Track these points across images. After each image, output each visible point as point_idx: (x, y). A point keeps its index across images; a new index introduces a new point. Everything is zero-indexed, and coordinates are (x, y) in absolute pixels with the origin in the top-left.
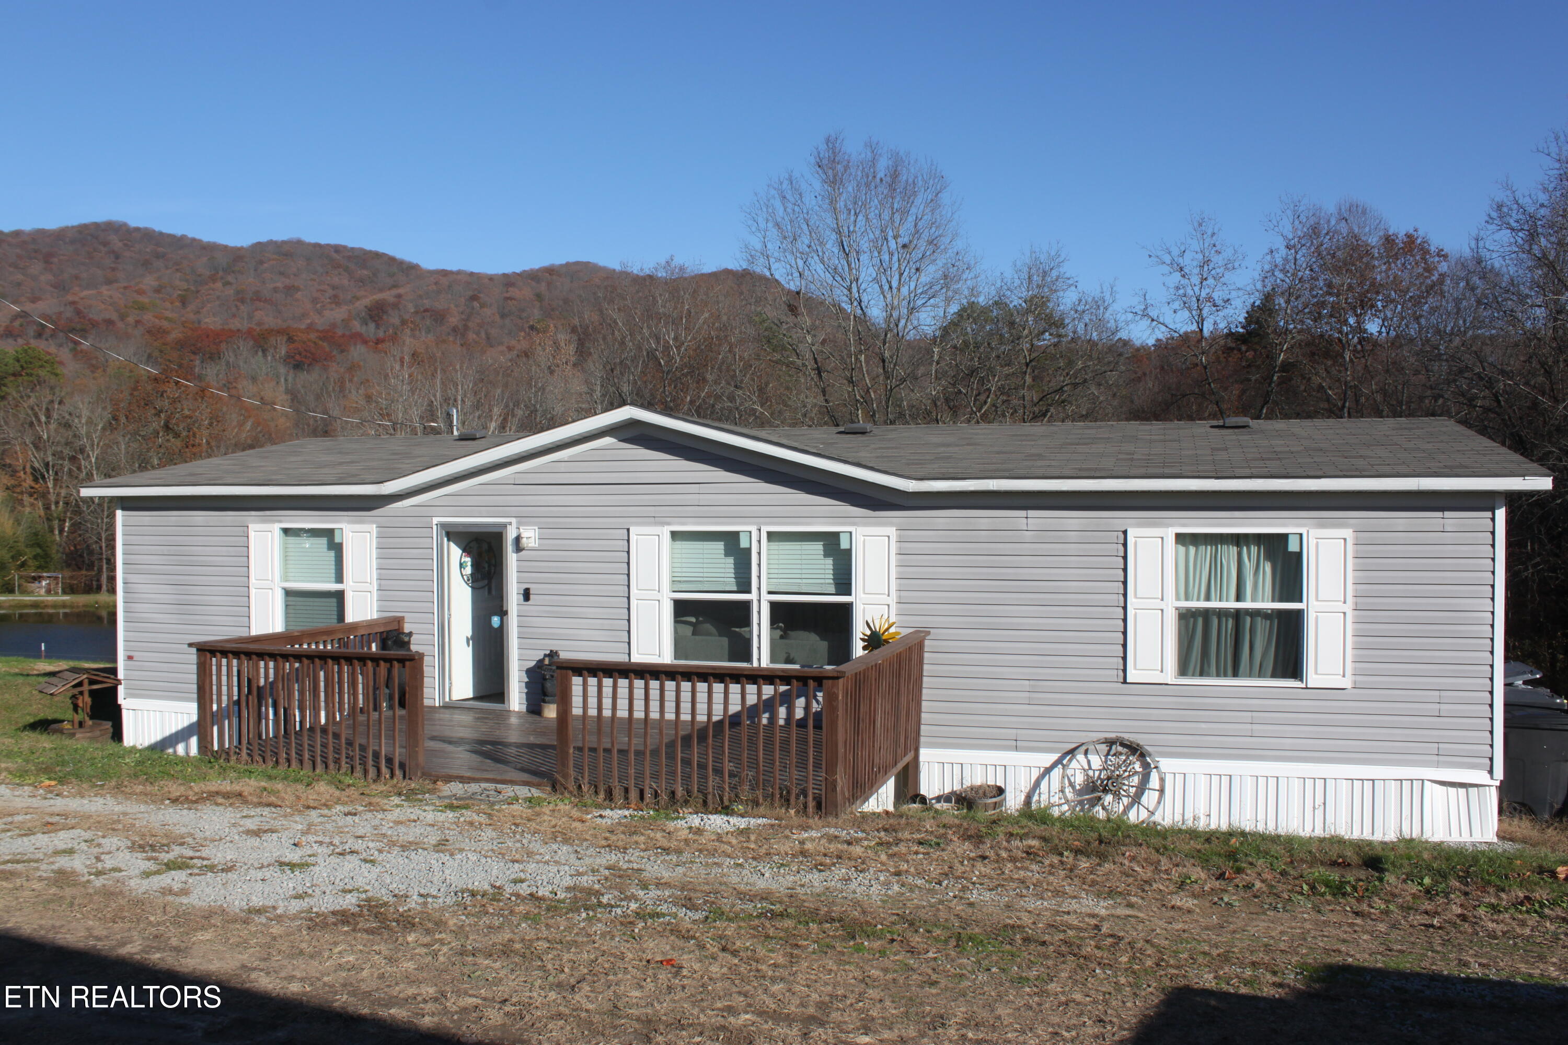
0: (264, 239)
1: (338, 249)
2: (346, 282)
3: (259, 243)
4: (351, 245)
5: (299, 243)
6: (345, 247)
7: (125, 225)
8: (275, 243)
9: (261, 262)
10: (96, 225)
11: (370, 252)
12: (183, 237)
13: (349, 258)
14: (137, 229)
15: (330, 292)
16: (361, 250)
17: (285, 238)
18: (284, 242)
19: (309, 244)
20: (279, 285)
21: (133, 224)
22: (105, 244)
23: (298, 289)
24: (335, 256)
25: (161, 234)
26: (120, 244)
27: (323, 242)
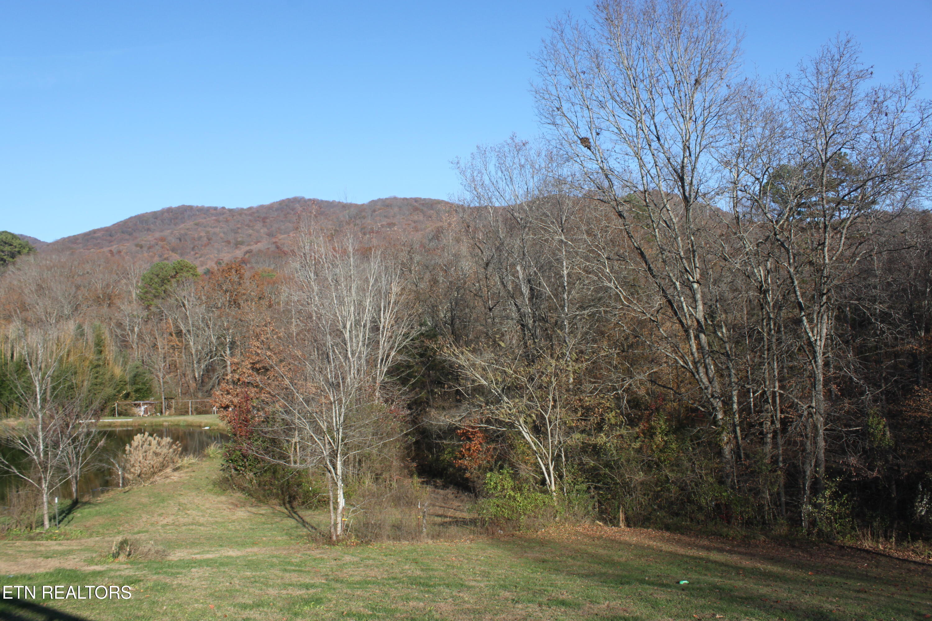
0: (375, 198)
1: (416, 200)
2: (421, 218)
3: (373, 201)
4: (423, 196)
5: (395, 198)
6: (420, 199)
7: (303, 198)
8: (382, 199)
9: (374, 211)
10: (288, 200)
11: (435, 200)
12: (334, 201)
13: (423, 204)
14: (310, 200)
15: (413, 225)
16: (430, 199)
17: (387, 197)
18: (386, 199)
19: (400, 199)
20: (384, 223)
21: (307, 197)
22: (293, 209)
23: (394, 225)
24: (416, 204)
25: (322, 201)
26: (301, 209)
27: (408, 197)
